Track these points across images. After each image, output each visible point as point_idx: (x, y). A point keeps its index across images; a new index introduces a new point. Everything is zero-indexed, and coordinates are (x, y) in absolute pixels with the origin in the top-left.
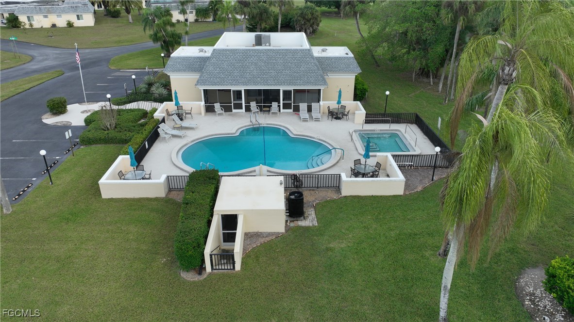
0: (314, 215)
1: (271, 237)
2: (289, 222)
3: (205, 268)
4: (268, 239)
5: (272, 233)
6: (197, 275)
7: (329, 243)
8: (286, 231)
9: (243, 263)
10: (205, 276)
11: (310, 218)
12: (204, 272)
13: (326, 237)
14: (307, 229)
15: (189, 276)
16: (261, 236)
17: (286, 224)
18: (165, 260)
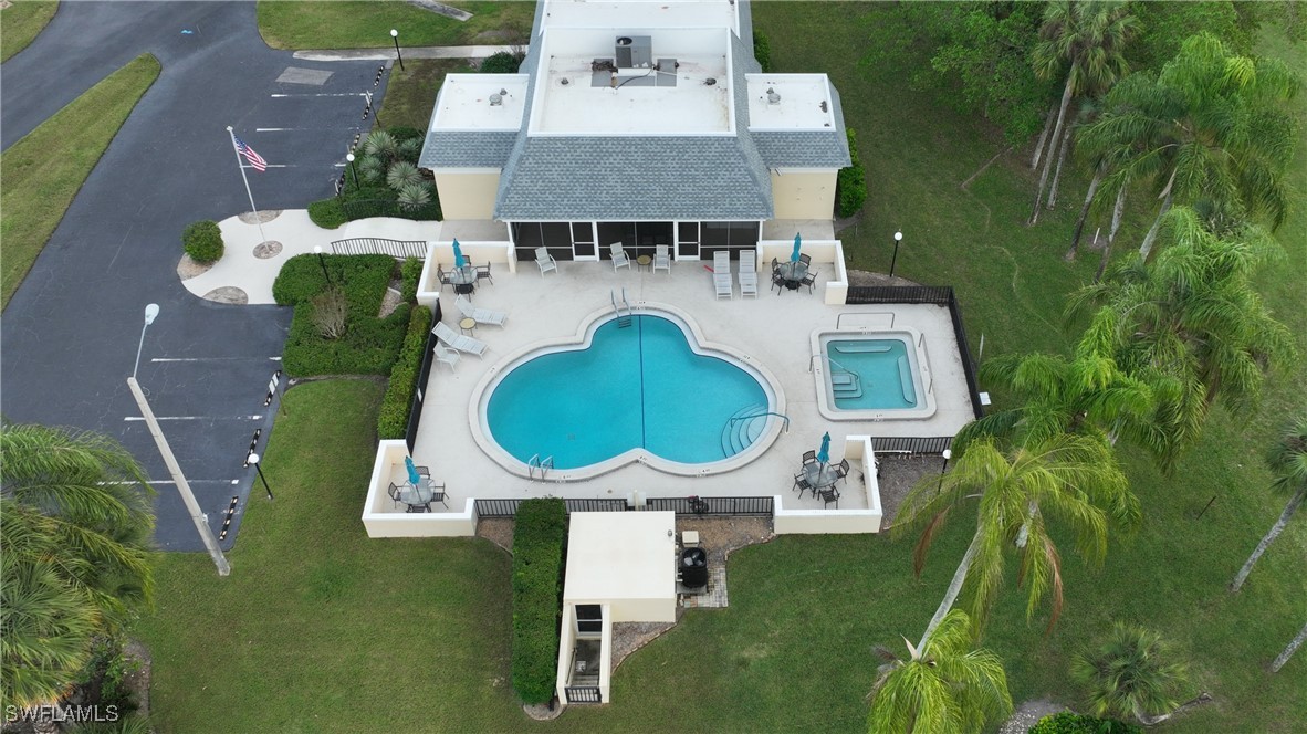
0: (722, 584)
1: (653, 633)
2: (682, 597)
3: (557, 697)
4: (649, 637)
5: (655, 623)
6: (547, 710)
7: (743, 649)
8: (679, 618)
9: (614, 689)
10: (559, 712)
11: (717, 589)
12: (556, 704)
13: (739, 636)
14: (710, 613)
15: (536, 713)
16: (639, 631)
17: (678, 603)
18: (496, 681)
